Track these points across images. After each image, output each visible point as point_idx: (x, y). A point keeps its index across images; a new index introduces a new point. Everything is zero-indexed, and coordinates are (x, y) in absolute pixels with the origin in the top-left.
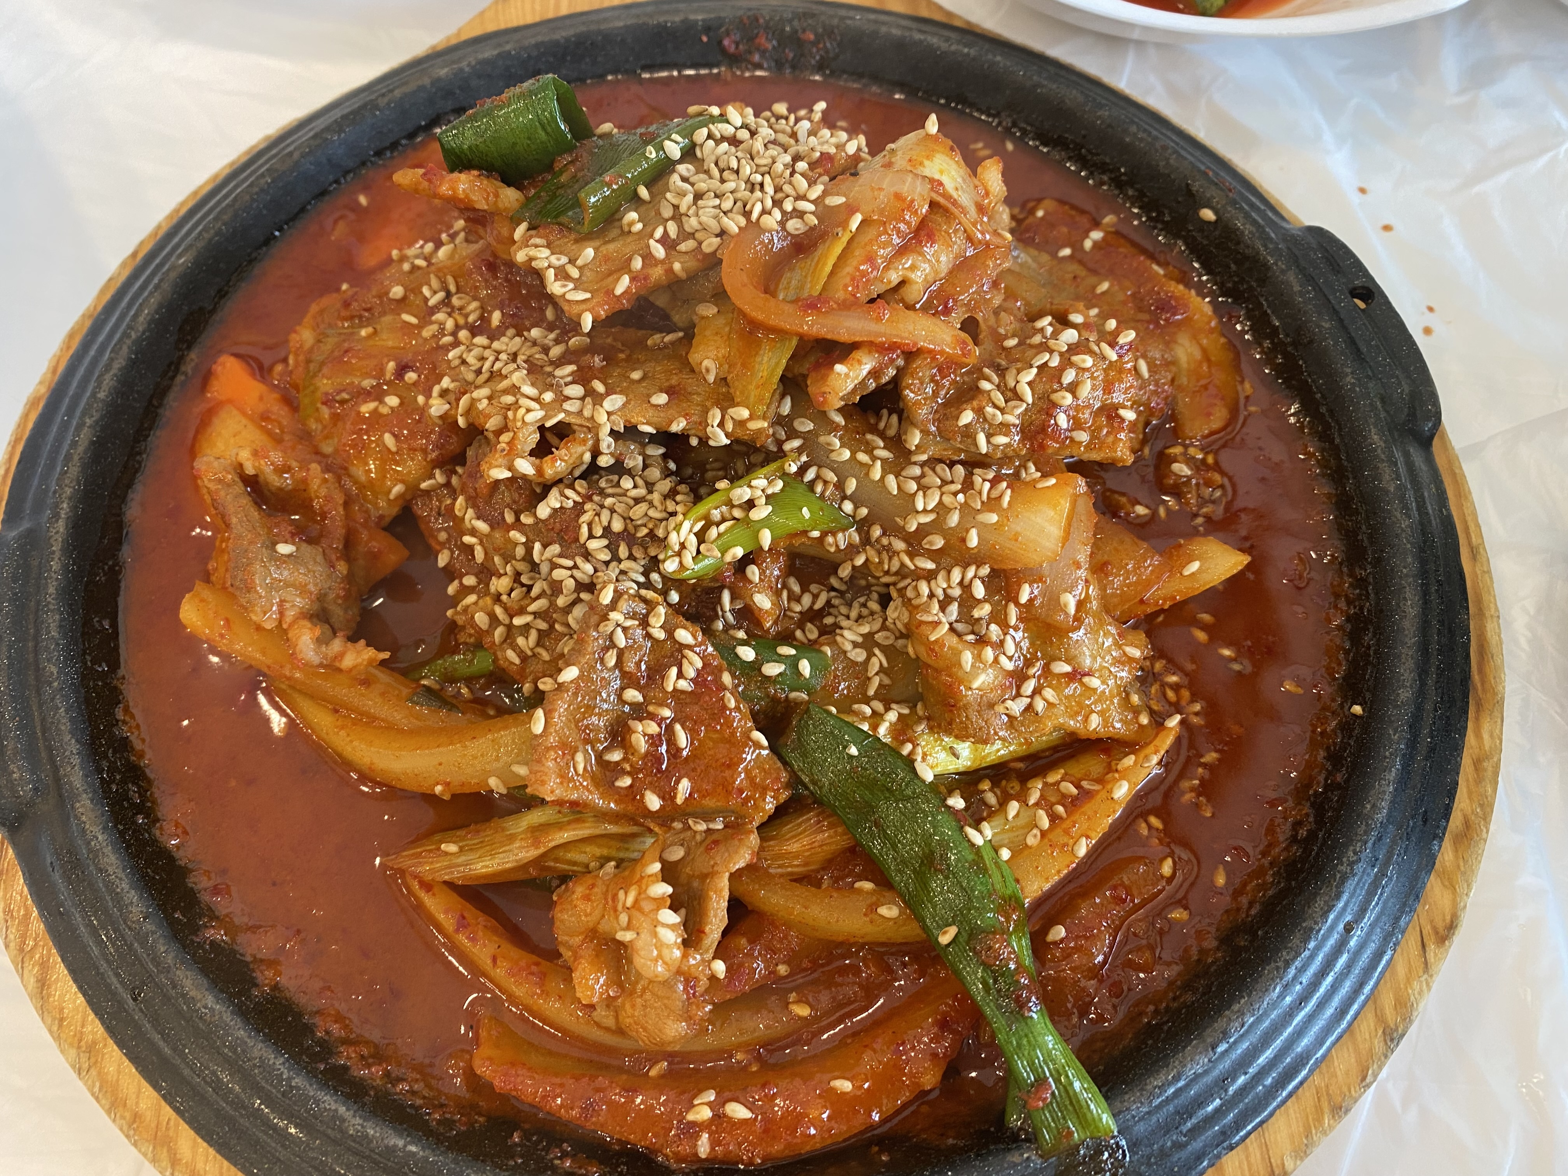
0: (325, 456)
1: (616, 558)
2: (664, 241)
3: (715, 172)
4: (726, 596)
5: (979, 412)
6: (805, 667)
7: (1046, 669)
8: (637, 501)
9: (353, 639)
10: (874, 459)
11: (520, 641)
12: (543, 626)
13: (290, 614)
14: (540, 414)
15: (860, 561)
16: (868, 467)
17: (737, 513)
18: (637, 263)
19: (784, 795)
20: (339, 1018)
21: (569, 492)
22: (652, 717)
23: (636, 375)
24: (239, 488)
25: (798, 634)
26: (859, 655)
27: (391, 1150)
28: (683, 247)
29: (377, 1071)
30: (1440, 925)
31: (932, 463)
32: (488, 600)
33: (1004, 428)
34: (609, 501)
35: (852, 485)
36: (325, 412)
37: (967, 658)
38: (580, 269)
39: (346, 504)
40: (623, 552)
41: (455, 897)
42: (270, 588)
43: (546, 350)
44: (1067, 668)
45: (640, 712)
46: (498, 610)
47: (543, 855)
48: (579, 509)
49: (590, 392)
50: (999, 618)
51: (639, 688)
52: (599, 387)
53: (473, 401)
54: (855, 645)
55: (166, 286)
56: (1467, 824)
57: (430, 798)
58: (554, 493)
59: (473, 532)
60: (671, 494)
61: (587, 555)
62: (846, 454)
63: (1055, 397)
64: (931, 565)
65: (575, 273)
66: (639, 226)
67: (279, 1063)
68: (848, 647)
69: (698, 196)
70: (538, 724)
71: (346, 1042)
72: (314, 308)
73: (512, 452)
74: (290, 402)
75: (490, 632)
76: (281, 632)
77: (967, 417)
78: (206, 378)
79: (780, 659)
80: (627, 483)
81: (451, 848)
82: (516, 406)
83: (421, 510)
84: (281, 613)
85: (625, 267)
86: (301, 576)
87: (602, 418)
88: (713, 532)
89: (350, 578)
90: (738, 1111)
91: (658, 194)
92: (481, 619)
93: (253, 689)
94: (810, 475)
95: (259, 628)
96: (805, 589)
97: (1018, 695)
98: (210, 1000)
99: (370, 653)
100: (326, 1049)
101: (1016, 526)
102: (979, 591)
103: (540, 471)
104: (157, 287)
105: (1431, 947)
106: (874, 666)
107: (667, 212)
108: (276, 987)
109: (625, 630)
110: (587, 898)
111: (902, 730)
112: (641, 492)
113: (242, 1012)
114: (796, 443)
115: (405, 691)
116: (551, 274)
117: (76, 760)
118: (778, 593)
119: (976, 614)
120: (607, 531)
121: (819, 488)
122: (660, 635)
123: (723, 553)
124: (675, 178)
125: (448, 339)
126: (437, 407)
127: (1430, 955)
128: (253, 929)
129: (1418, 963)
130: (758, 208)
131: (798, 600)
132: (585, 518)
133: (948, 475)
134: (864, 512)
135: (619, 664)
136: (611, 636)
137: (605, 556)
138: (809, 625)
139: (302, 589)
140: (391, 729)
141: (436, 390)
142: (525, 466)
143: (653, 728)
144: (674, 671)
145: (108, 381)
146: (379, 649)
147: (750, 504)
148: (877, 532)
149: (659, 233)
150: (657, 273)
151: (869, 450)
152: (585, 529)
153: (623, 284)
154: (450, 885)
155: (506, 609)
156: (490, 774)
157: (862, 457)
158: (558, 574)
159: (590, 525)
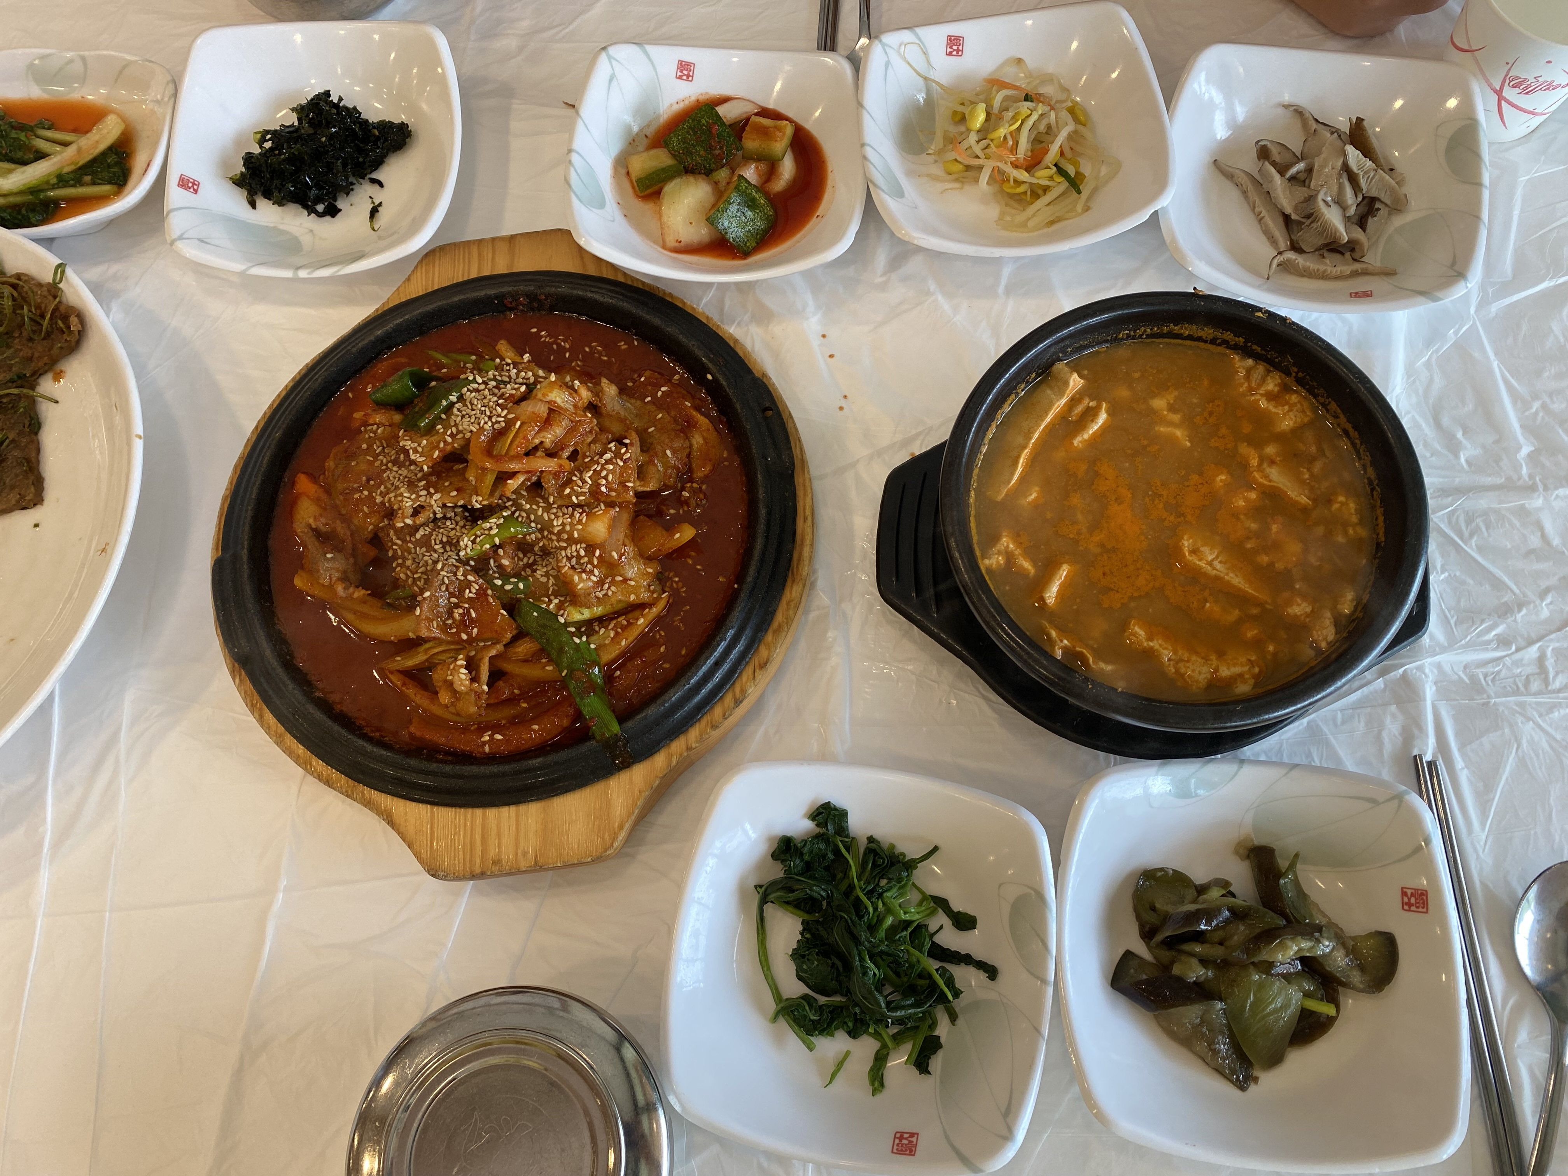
0: (343, 515)
1: (446, 551)
2: (452, 435)
3: (470, 407)
4: (492, 561)
5: (572, 488)
6: (521, 585)
7: (613, 579)
8: (452, 529)
9: (357, 587)
10: (539, 507)
11: (418, 583)
12: (425, 577)
13: (334, 579)
14: (411, 503)
15: (541, 544)
16: (537, 510)
17: (486, 532)
18: (442, 445)
19: (514, 632)
20: (364, 719)
21: (427, 528)
22: (461, 607)
23: (446, 484)
24: (311, 534)
25: (523, 573)
26: (544, 580)
27: (382, 755)
28: (458, 437)
29: (378, 734)
30: (762, 662)
31: (560, 507)
32: (404, 569)
33: (583, 494)
34: (441, 531)
35: (532, 517)
36: (341, 497)
37: (576, 578)
38: (422, 448)
39: (352, 535)
40: (448, 548)
41: (401, 676)
42: (325, 571)
43: (416, 475)
44: (621, 579)
45: (457, 606)
46: (409, 572)
47: (429, 658)
48: (431, 534)
49: (429, 493)
50: (590, 562)
51: (455, 597)
52: (432, 490)
53: (390, 498)
54: (542, 576)
55: (272, 446)
56: (779, 626)
57: (391, 642)
58: (421, 529)
59: (396, 544)
60: (464, 526)
61: (435, 551)
62: (528, 506)
63: (599, 481)
64: (565, 545)
65: (420, 449)
66: (442, 430)
67: (344, 732)
68: (539, 577)
69: (463, 417)
70: (418, 612)
71: (367, 726)
72: (334, 451)
73: (404, 517)
74: (328, 491)
75: (407, 581)
76: (331, 586)
77: (567, 491)
78: (293, 484)
79: (510, 583)
80: (448, 523)
81: (399, 659)
82: (402, 501)
83: (381, 534)
84: (331, 579)
85: (437, 447)
86: (336, 565)
87: (433, 503)
88: (478, 540)
89: (355, 564)
90: (498, 737)
91: (448, 417)
92: (402, 576)
93: (325, 609)
94: (517, 514)
95: (323, 585)
96: (525, 555)
97: (602, 590)
98: (319, 713)
99: (363, 592)
100: (360, 728)
101: (590, 529)
102: (582, 553)
103: (414, 522)
104: (269, 447)
105: (757, 671)
106: (550, 584)
107: (453, 423)
108: (341, 711)
109: (448, 577)
110: (442, 669)
111: (560, 606)
112: (453, 526)
113: (330, 717)
114: (510, 503)
115: (379, 605)
116: (411, 451)
117: (263, 637)
118: (513, 558)
119: (582, 561)
120: (441, 542)
121: (520, 519)
122: (462, 578)
123: (482, 547)
124: (455, 411)
125: (384, 467)
126: (379, 499)
127: (756, 674)
128: (332, 692)
129: (751, 677)
130: (482, 422)
131: (522, 560)
132: (433, 537)
133: (566, 511)
134: (539, 526)
135: (447, 589)
136: (443, 580)
137: (441, 551)
138: (528, 570)
139: (338, 570)
140: (375, 619)
141: (379, 491)
142: (409, 521)
143: (461, 611)
144: (467, 591)
145: (255, 491)
146: (367, 590)
147: (491, 528)
148: (546, 533)
149: (449, 433)
150: (449, 448)
151: (537, 504)
152: (433, 542)
153: (436, 454)
154: (398, 671)
155: (411, 572)
156: (409, 631)
157: (534, 507)
158: (426, 558)
159: (435, 540)
